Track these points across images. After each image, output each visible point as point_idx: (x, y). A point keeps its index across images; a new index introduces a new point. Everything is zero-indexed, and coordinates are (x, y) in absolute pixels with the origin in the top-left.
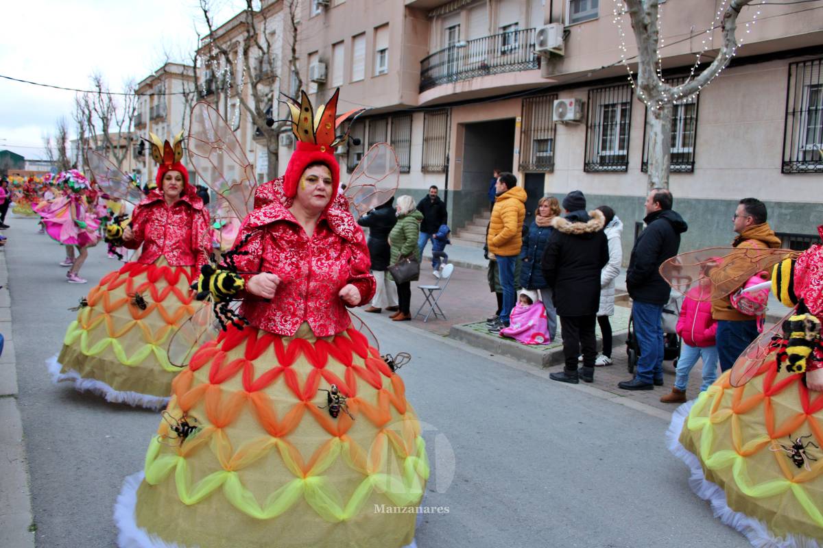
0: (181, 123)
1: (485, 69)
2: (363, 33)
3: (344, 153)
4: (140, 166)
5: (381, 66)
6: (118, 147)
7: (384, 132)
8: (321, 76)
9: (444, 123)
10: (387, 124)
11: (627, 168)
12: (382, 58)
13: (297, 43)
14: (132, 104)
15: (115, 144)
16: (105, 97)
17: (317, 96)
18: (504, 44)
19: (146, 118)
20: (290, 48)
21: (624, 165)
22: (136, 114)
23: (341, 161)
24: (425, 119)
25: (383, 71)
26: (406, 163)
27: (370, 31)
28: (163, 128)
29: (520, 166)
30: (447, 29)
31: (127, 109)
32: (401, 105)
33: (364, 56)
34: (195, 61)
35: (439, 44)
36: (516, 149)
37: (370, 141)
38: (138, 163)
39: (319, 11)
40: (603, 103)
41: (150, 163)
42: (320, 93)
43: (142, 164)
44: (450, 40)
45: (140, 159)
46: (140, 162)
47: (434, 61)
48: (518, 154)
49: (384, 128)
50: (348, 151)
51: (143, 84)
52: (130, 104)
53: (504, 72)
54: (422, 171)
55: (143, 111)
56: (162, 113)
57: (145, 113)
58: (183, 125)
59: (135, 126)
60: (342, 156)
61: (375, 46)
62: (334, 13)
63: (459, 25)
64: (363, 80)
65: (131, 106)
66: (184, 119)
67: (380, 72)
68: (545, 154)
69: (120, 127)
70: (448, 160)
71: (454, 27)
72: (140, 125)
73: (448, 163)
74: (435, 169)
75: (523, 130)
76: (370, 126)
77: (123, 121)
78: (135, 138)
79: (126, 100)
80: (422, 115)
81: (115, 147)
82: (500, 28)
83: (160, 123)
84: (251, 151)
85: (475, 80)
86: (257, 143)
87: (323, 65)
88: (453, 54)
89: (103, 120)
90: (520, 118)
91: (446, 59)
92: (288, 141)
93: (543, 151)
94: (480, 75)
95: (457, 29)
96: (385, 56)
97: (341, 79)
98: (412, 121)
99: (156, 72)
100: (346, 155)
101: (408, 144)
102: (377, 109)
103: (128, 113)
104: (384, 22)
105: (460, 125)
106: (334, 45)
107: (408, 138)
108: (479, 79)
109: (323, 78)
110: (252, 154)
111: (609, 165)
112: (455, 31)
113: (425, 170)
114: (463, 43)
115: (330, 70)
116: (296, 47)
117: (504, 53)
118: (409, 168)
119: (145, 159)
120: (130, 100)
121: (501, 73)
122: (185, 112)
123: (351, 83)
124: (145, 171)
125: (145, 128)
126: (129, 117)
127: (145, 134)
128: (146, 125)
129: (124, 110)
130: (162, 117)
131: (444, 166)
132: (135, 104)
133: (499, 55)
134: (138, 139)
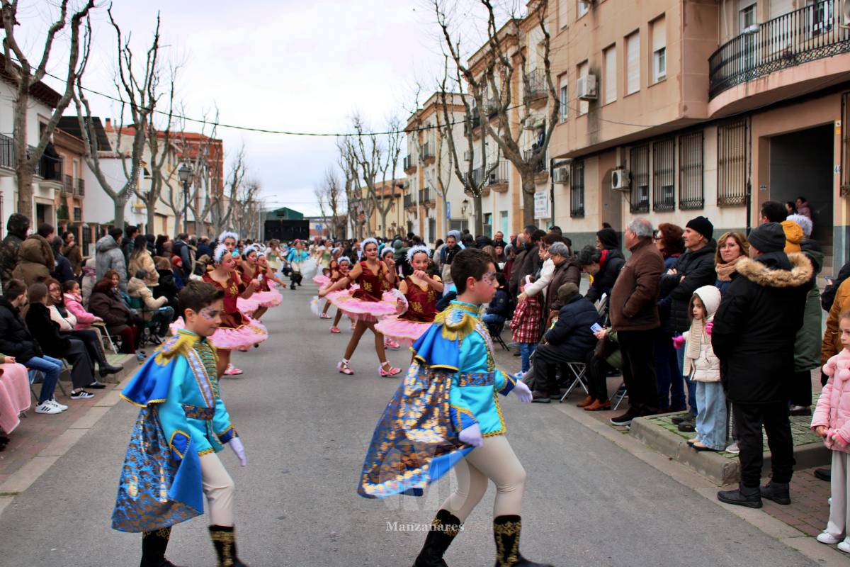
1: (791, 58)
2: (637, 31)
3: (625, 188)
4: (412, 217)
5: (660, 71)
6: (382, 197)
7: (671, 155)
8: (591, 91)
9: (742, 139)
10: (674, 145)
12: (661, 60)
15: (377, 193)
16: (367, 141)
17: (589, 117)
18: (816, 21)
19: (415, 161)
23: (623, 198)
24: (718, 135)
25: (664, 76)
26: (699, 196)
27: (644, 28)
28: (434, 170)
29: (842, 190)
30: (742, 11)
31: (391, 151)
32: (684, 119)
33: (639, 62)
34: (443, 88)
35: (731, 32)
36: (837, 165)
37: (656, 169)
38: (409, 214)
39: (587, 10)
41: (421, 213)
42: (591, 113)
43: (413, 215)
45: (410, 209)
46: (411, 213)
47: (728, 53)
48: (839, 172)
49: (671, 152)
50: (631, 185)
51: (411, 120)
53: (810, 60)
54: (718, 205)
55: (413, 153)
56: (430, 152)
57: (415, 154)
59: (405, 170)
60: (624, 192)
61: (651, 45)
62: (604, 9)
63: (755, 4)
64: (639, 92)
65: (395, 147)
67: (659, 79)
69: (384, 173)
70: (749, 188)
71: (751, 8)
72: (409, 169)
73: (749, 192)
74: (735, 201)
75: (844, 138)
76: (654, 150)
77: (387, 165)
78: (405, 185)
80: (716, 129)
81: (379, 198)
83: (430, 165)
85: (771, 76)
87: (593, 77)
89: (364, 166)
90: (840, 122)
91: (743, 48)
92: (562, 176)
94: (779, 68)
95: (754, 9)
96: (664, 57)
97: (615, 93)
98: (703, 139)
99: (424, 105)
100: (629, 190)
101: (699, 170)
102: (655, 127)
103: (392, 155)
104: (660, 13)
105: (763, 139)
106: (605, 51)
107: (699, 162)
108: (777, 73)
109: (594, 93)
112: (752, 13)
113: (722, 203)
114: (753, 28)
115: (602, 82)
117: (817, 33)
118: (703, 201)
119: (416, 209)
121: (806, 62)
123: (626, 97)
124: (416, 223)
125: (415, 171)
126: (393, 160)
127: (415, 179)
128: (416, 167)
129: (387, 154)
130: (432, 157)
131: (745, 195)
132: (398, 144)
133: (811, 36)
134: (408, 187)
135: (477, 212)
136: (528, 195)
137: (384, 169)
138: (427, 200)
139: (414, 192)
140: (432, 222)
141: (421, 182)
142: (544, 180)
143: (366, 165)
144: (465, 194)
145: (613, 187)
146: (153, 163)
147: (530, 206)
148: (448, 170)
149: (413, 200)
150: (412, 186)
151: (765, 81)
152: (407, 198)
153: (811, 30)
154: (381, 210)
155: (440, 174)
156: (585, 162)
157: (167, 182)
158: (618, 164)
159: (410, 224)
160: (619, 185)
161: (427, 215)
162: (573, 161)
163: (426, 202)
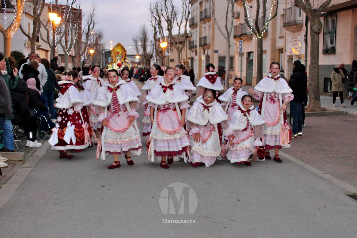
0: (226, 16)
4: (193, 54)
14: (187, 9)
19: (197, 20)
22: (190, 17)
28: (210, 26)
31: (184, 13)
38: (192, 52)
41: (200, 52)
43: (194, 53)
45: (193, 50)
46: (193, 51)
52: (186, 9)
55: (195, 15)
56: (208, 14)
57: (197, 16)
58: (227, 17)
59: (190, 26)
65: (187, 11)
66: (227, 13)
69: (180, 27)
72: (193, 25)
77: (182, 22)
78: (189, 35)
79: (183, 7)
84: (280, 38)
86: (287, 30)
89: (168, 22)
103: (185, 16)
110: (282, 39)
119: (197, 49)
120: (186, 6)
122: (228, 7)
124: (196, 58)
125: (197, 27)
126: (185, 19)
127: (196, 31)
128: (197, 24)
129: (182, 15)
130: (209, 18)
132: (189, 9)
134: (192, 36)
135: (259, 49)
136: (315, 35)
137: (179, 24)
138: (205, 44)
139: (196, 39)
140: (208, 57)
141: (200, 33)
142: (300, 29)
143: (169, 22)
144: (234, 40)
146: (35, 12)
147: (315, 43)
148: (230, 21)
149: (195, 44)
150: (194, 35)
152: (191, 43)
154: (178, 49)
155: (227, 24)
156: (338, 15)
157: (45, 27)
159: (192, 59)
161: (204, 53)
162: (326, 14)
163: (204, 45)
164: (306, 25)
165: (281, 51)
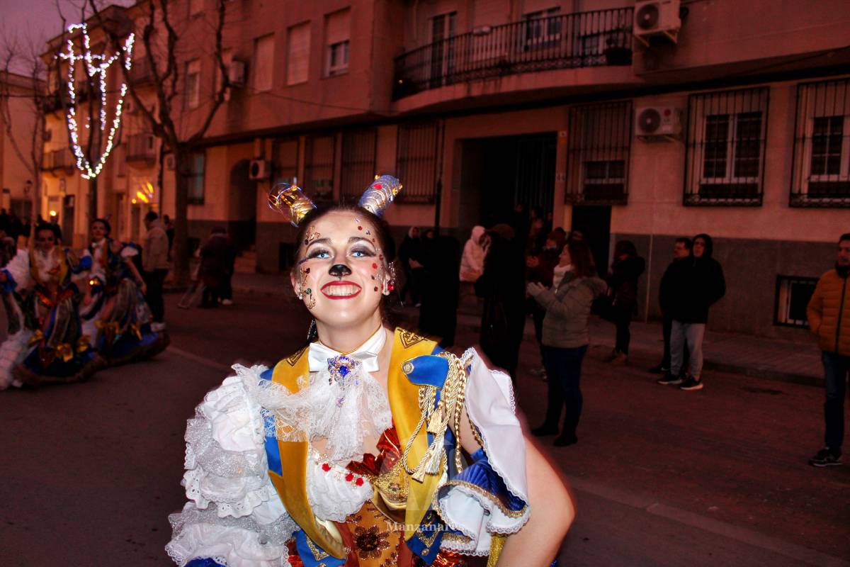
2: (307, 23)
5: (333, 65)
7: (331, 150)
8: (239, 78)
9: (431, 140)
10: (335, 140)
11: (761, 200)
12: (334, 55)
13: (225, 26)
18: (528, 37)
20: (214, 32)
21: (756, 197)
24: (398, 133)
27: (317, 20)
29: (567, 196)
30: (431, 19)
32: (370, 114)
36: (560, 173)
37: (308, 163)
40: (708, 113)
42: (235, 101)
44: (435, 31)
47: (412, 61)
48: (563, 181)
49: (331, 147)
50: (272, 176)
61: (325, 38)
64: (305, 83)
67: (331, 73)
68: (599, 182)
70: (439, 186)
71: (442, 16)
73: (439, 190)
74: (418, 199)
75: (572, 148)
76: (306, 144)
80: (394, 128)
82: (523, 16)
84: (121, 176)
87: (242, 65)
88: (441, 51)
90: (565, 133)
91: (429, 58)
93: (597, 178)
97: (270, 83)
98: (376, 137)
101: (371, 166)
104: (343, 6)
105: (460, 142)
106: (257, 40)
107: (370, 159)
109: (242, 80)
111: (729, 198)
115: (251, 71)
116: (224, 33)
123: (286, 87)
131: (434, 195)
133: (523, 50)
142: (151, 165)
145: (251, 177)
148: (40, 146)
151: (496, 83)
153: (524, 44)
158: (257, 154)
160: (261, 174)
164: (161, 162)
165: (120, 196)
